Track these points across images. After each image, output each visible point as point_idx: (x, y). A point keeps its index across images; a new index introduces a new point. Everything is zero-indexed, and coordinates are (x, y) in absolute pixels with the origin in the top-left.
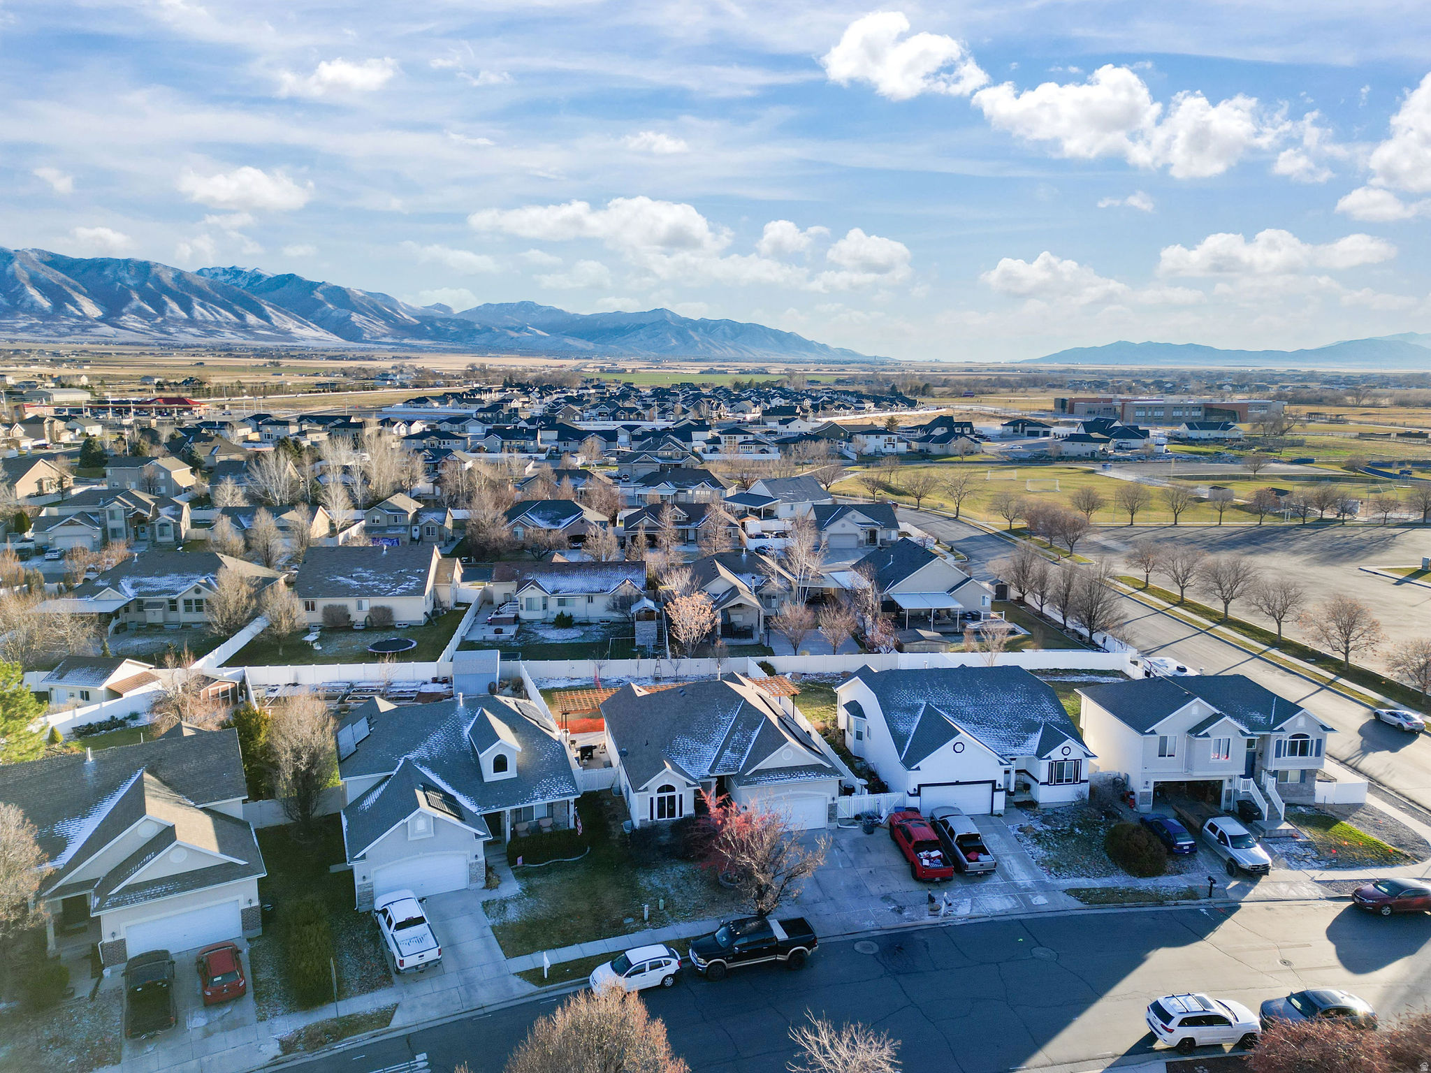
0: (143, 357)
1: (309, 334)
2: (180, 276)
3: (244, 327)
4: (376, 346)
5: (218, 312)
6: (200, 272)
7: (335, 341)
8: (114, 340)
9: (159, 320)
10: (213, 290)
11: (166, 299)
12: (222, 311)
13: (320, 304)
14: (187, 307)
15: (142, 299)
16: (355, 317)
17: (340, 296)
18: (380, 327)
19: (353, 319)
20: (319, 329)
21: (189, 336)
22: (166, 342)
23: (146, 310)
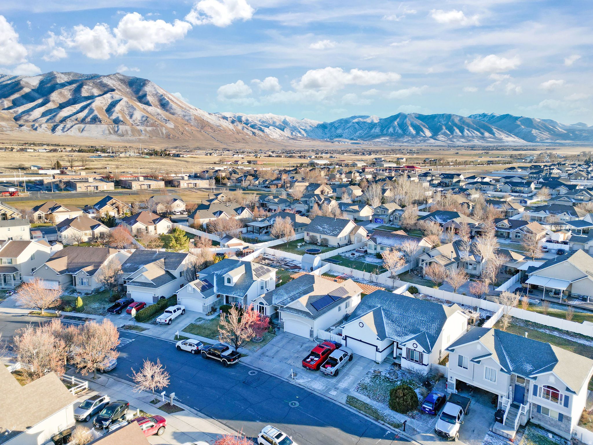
0: (440, 151)
1: (511, 140)
2: (461, 119)
3: (483, 138)
4: (541, 144)
5: (474, 132)
6: (470, 117)
7: (522, 142)
8: (433, 144)
9: (451, 136)
10: (474, 123)
11: (455, 128)
12: (475, 132)
13: (519, 126)
14: (462, 131)
15: (446, 129)
16: (534, 132)
17: (529, 122)
18: (546, 135)
19: (532, 132)
20: (515, 137)
21: (461, 142)
22: (452, 145)
23: (447, 133)
